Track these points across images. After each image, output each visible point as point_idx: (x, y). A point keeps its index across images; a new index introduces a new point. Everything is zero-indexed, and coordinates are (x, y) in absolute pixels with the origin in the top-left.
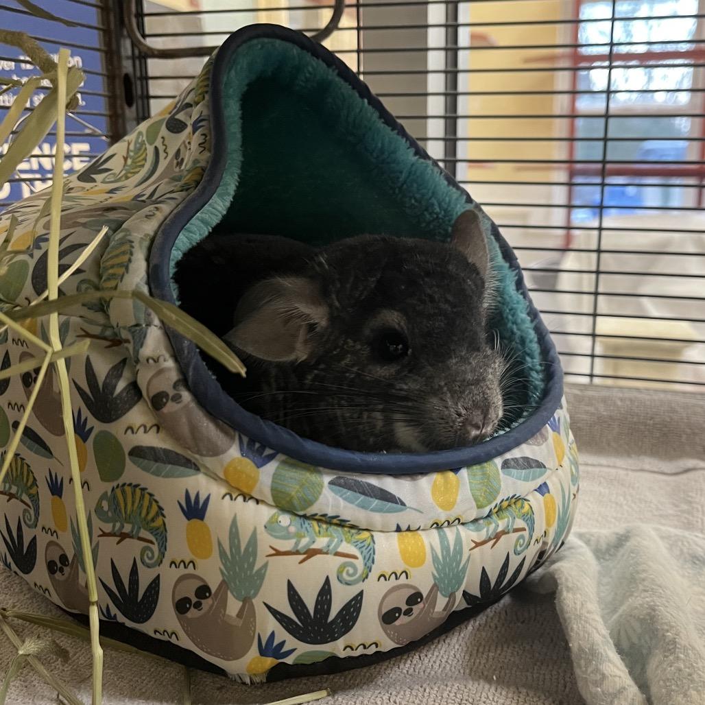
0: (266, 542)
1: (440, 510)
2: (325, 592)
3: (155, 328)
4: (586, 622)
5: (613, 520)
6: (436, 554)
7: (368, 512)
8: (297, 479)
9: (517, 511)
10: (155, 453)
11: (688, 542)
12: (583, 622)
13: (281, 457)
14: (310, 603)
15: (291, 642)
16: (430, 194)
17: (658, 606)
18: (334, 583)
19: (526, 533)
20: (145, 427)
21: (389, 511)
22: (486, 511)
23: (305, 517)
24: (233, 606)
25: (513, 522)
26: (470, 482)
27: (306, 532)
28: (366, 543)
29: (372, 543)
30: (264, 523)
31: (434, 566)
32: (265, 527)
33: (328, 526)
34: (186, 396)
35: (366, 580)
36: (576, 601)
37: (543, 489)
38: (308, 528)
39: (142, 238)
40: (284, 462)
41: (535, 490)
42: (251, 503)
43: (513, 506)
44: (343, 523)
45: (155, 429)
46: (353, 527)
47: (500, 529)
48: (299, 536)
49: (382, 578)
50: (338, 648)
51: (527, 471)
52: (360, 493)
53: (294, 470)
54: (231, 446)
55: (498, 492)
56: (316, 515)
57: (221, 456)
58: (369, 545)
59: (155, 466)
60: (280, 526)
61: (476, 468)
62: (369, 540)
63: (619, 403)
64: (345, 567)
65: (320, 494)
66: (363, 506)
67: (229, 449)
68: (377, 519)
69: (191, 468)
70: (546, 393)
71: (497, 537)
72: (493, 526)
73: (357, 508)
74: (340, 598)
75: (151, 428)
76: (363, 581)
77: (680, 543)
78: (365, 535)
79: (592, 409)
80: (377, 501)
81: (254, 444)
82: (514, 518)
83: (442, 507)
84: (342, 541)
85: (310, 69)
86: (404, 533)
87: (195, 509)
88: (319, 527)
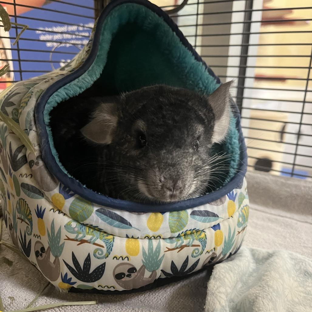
0: (64, 233)
1: (150, 231)
2: (88, 260)
3: (33, 131)
4: (216, 297)
5: (278, 245)
6: (145, 251)
7: (112, 227)
8: (82, 207)
9: (197, 236)
10: (28, 186)
11: (305, 264)
12: (214, 297)
13: (77, 196)
14: (81, 263)
15: (74, 279)
17: (260, 297)
18: (92, 257)
19: (200, 248)
20: (27, 175)
21: (123, 228)
22: (176, 234)
23: (83, 225)
24: (52, 259)
25: (193, 241)
26: (169, 219)
27: (82, 231)
28: (109, 241)
29: (112, 242)
30: (64, 225)
31: (143, 256)
32: (65, 227)
33: (94, 230)
34: (41, 163)
35: (107, 258)
36: (215, 286)
37: (216, 227)
38: (84, 230)
39: (38, 91)
40: (77, 198)
41: (212, 227)
42: (61, 215)
43: (195, 233)
44: (100, 230)
45: (30, 176)
46: (105, 233)
47: (184, 244)
48: (78, 233)
49: (115, 258)
50: (95, 285)
51: (206, 218)
52: (110, 217)
53: (81, 203)
54: (56, 188)
55: (184, 226)
56: (88, 224)
57: (50, 192)
58: (111, 242)
59: (28, 192)
60: (71, 226)
61: (175, 213)
62: (112, 240)
64: (97, 251)
65: (91, 215)
66: (111, 224)
67: (54, 189)
68: (116, 230)
69: (40, 195)
71: (182, 247)
72: (180, 242)
73: (107, 224)
74: (95, 264)
75: (29, 176)
76: (106, 258)
77: (301, 264)
79: (288, 190)
80: (117, 222)
81: (66, 188)
82: (194, 240)
83: (151, 229)
84: (98, 238)
85: (151, 18)
86: (130, 239)
87: (40, 214)
88: (89, 230)
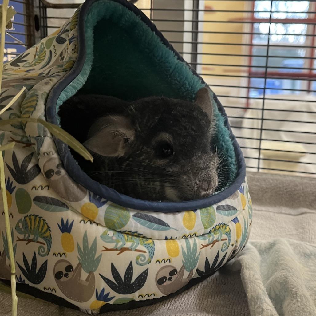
0: (101, 244)
1: (187, 230)
2: (130, 268)
3: (48, 138)
4: (255, 284)
5: (268, 237)
6: (184, 251)
7: (152, 230)
8: (117, 214)
9: (223, 230)
10: (47, 199)
11: (303, 247)
12: (254, 284)
13: (109, 202)
14: (122, 273)
15: (112, 293)
16: (184, 79)
17: (289, 276)
18: (134, 264)
19: (227, 241)
20: (42, 187)
21: (162, 230)
22: (209, 230)
23: (120, 232)
24: (84, 275)
25: (221, 236)
26: (201, 216)
27: (121, 240)
28: (150, 245)
29: (153, 245)
30: (100, 235)
31: (183, 256)
32: (101, 237)
33: (132, 236)
34: (63, 172)
35: (150, 263)
36: (250, 274)
37: (235, 220)
38: (122, 238)
39: (42, 94)
40: (111, 205)
41: (232, 221)
42: (94, 225)
43: (221, 228)
44: (139, 236)
45: (47, 187)
46: (144, 237)
47: (215, 239)
48: (117, 242)
49: (158, 262)
50: (136, 296)
51: (228, 211)
52: (148, 221)
53: (116, 209)
54: (85, 197)
55: (214, 221)
56: (126, 231)
57: (79, 202)
58: (152, 246)
59: (46, 206)
60: (108, 236)
61: (204, 210)
62: (152, 244)
63: (271, 181)
64: (139, 257)
65: (128, 221)
66: (150, 227)
67: (84, 198)
68: (156, 233)
69: (65, 207)
70: (238, 175)
71: (214, 243)
72: (212, 237)
73: (146, 228)
74: (137, 272)
75: (45, 187)
76: (149, 264)
77: (299, 247)
78: (150, 241)
79: (258, 184)
80: (156, 225)
81: (96, 197)
82: (222, 234)
83: (188, 228)
84: (138, 244)
85: (128, 16)
86: (169, 241)
87: (66, 228)
88: (128, 237)
